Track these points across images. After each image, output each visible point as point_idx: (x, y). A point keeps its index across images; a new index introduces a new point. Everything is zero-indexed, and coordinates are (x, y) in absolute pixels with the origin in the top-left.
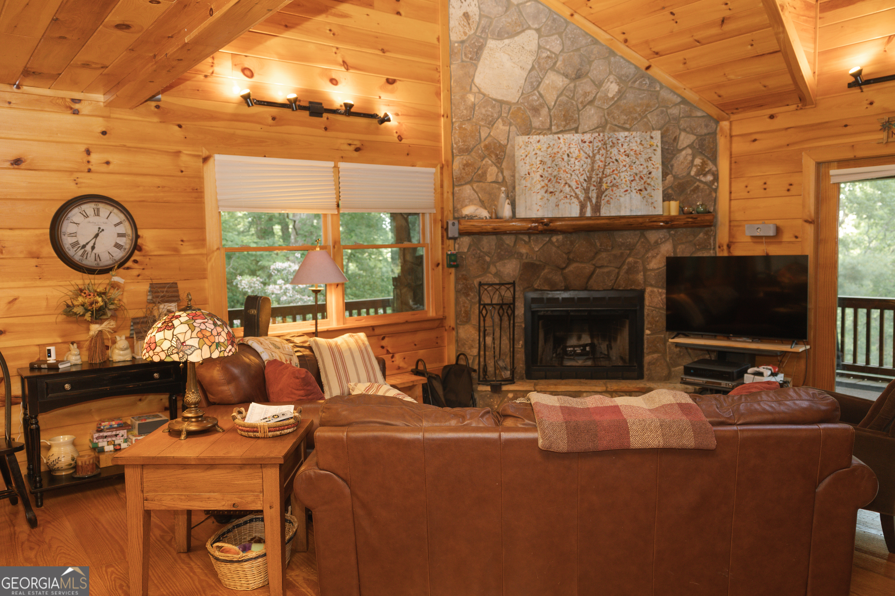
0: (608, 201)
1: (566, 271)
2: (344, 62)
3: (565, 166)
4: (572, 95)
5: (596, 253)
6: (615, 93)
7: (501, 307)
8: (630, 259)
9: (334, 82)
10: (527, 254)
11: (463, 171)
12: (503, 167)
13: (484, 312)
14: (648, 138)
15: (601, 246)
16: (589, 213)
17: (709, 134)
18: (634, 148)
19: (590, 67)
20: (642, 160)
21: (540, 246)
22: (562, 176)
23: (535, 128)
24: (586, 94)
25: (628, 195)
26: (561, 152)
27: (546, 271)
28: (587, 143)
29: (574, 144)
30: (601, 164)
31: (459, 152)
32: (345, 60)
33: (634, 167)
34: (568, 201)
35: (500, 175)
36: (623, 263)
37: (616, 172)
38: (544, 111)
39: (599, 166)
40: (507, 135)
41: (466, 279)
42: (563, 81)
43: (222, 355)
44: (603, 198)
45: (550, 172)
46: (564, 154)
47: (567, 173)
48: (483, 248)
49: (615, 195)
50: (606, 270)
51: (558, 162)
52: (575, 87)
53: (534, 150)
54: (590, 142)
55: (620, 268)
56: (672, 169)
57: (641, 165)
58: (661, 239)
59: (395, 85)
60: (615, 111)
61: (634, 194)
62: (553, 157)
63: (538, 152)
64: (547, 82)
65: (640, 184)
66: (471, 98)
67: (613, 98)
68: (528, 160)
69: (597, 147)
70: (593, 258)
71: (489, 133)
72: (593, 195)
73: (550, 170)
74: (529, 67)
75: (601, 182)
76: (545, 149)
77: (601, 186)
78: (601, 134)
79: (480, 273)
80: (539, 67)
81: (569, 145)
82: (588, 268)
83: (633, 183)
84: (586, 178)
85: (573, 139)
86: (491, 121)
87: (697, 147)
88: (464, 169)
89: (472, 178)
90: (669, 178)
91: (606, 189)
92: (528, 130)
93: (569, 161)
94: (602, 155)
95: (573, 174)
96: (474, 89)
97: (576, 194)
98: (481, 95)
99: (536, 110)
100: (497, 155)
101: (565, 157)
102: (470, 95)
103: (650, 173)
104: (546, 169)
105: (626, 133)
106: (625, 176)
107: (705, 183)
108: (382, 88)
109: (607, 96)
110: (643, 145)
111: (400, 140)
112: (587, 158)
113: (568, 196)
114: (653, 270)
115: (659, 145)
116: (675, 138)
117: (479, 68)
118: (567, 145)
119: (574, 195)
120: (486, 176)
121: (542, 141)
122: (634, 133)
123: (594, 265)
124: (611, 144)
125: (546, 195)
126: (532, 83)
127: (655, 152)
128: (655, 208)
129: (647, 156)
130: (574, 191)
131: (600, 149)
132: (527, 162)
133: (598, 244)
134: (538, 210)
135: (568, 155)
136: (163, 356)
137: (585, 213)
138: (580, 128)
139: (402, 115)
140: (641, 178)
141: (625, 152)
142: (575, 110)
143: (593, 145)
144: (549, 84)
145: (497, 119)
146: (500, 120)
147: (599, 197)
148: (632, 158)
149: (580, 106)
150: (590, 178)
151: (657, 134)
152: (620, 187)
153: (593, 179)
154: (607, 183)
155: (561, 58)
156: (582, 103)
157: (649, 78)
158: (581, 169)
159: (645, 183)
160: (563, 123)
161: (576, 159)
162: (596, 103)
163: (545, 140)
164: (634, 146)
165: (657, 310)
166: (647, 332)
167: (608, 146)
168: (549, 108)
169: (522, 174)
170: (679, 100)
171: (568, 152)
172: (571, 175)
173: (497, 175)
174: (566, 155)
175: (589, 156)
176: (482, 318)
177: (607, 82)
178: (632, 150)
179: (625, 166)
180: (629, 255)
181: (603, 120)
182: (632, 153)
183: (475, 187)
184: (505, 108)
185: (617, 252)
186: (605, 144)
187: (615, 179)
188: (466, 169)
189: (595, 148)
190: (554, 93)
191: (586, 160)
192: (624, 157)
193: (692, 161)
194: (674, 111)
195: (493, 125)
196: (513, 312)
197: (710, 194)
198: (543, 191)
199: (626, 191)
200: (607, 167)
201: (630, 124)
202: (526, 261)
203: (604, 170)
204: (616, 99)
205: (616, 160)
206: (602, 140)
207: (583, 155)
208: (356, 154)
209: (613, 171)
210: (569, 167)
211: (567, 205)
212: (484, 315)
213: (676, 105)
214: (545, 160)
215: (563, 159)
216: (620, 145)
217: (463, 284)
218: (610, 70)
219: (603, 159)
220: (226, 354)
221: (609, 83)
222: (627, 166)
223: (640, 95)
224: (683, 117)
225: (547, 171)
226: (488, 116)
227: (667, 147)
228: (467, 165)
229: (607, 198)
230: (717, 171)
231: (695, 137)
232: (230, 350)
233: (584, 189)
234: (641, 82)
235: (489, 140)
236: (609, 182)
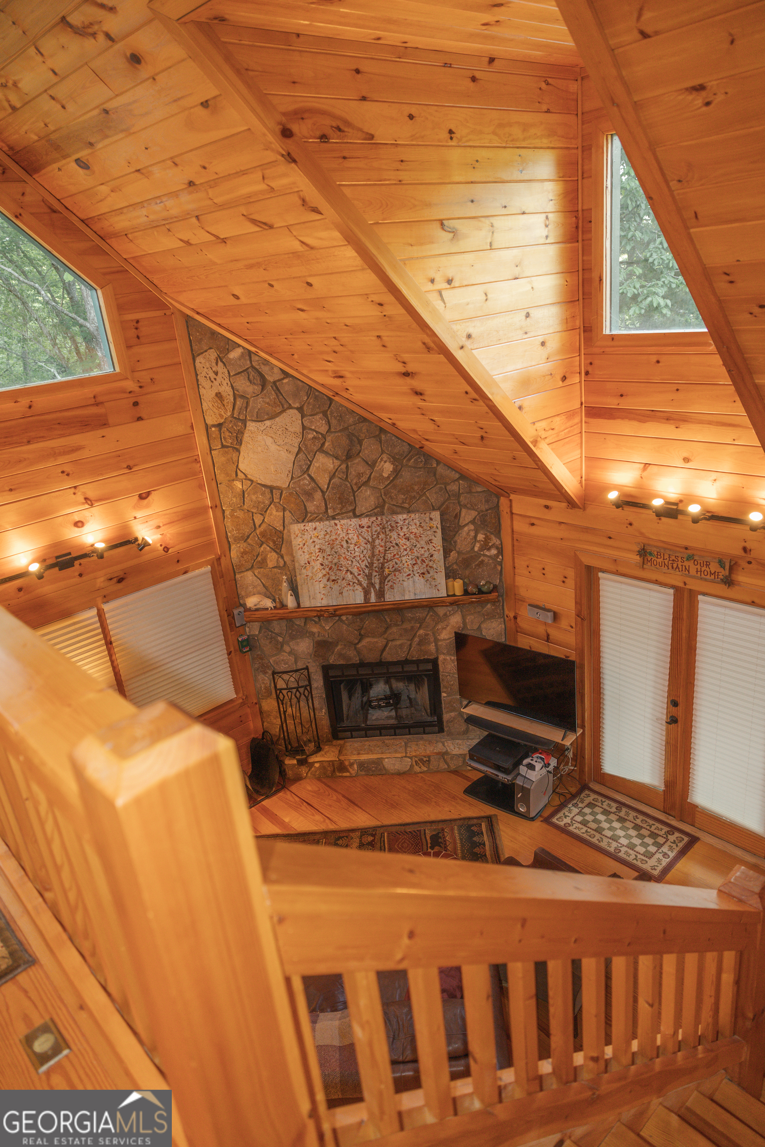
0: (391, 586)
1: (359, 646)
2: (86, 499)
3: (344, 553)
4: (345, 477)
5: (387, 629)
6: (390, 473)
7: (297, 690)
8: (421, 632)
9: (80, 524)
10: (319, 632)
11: (242, 559)
12: (282, 552)
13: (281, 696)
14: (428, 519)
15: (391, 621)
16: (373, 599)
17: (490, 509)
18: (413, 531)
19: (361, 446)
20: (423, 543)
21: (331, 624)
22: (343, 564)
23: (311, 513)
24: (359, 475)
25: (411, 579)
26: (339, 539)
27: (339, 647)
28: (365, 528)
29: (352, 529)
30: (381, 549)
31: (235, 540)
32: (87, 496)
33: (415, 551)
34: (351, 588)
35: (280, 559)
36: (415, 636)
37: (397, 556)
38: (318, 495)
39: (379, 551)
40: (282, 521)
41: (262, 659)
42: (333, 463)
44: (386, 583)
45: (330, 560)
46: (342, 541)
47: (348, 560)
48: (274, 629)
49: (398, 580)
50: (398, 643)
51: (337, 549)
52: (347, 467)
53: (311, 538)
54: (369, 527)
55: (412, 640)
56: (456, 546)
57: (422, 548)
58: (450, 612)
59: (150, 498)
60: (392, 491)
61: (417, 578)
62: (332, 544)
63: (316, 540)
64: (317, 465)
65: (422, 567)
66: (239, 485)
67: (389, 477)
68: (306, 549)
69: (375, 532)
70: (385, 632)
71: (263, 520)
72: (376, 581)
73: (329, 558)
74: (297, 450)
75: (383, 567)
76: (323, 536)
77: (384, 571)
78: (379, 518)
79: (275, 652)
80: (306, 450)
81: (347, 531)
82: (380, 642)
83: (415, 566)
84: (367, 564)
85: (351, 525)
86: (263, 508)
87: (479, 523)
88: (243, 557)
89: (253, 565)
90: (453, 554)
91: (389, 575)
92: (304, 517)
93: (349, 547)
94: (382, 540)
95: (354, 560)
96: (241, 476)
97: (358, 581)
98: (249, 482)
99: (309, 494)
100: (274, 542)
101: (345, 545)
102: (237, 482)
103: (432, 556)
104: (326, 557)
105: (405, 516)
106: (407, 560)
107: (490, 557)
108: (136, 507)
109: (382, 475)
110: (422, 527)
111: (167, 552)
112: (366, 544)
113: (351, 583)
114: (444, 640)
115: (439, 526)
116: (456, 516)
117: (242, 453)
118: (345, 531)
119: (357, 582)
120: (267, 562)
121: (318, 528)
122: (413, 516)
123: (386, 639)
124: (390, 527)
125: (328, 583)
126: (301, 466)
127: (436, 534)
128: (438, 590)
129: (427, 539)
130: (357, 578)
131: (379, 534)
132: (306, 551)
133: (388, 620)
134: (322, 599)
135: (347, 542)
137: (369, 599)
138: (357, 510)
139: (163, 525)
140: (423, 561)
141: (405, 535)
142: (349, 492)
143: (371, 530)
144: (319, 467)
145: (269, 506)
146: (272, 506)
147: (382, 583)
148: (412, 541)
149: (355, 488)
150: (371, 564)
151: (436, 515)
152: (402, 571)
153: (375, 565)
154: (389, 568)
155: (329, 439)
156: (356, 484)
157: (424, 455)
158: (362, 556)
159: (427, 565)
160: (339, 506)
161: (356, 545)
162: (371, 483)
163: (322, 527)
164: (413, 529)
165: (451, 675)
166: (444, 695)
167: (387, 530)
168: (322, 491)
169: (302, 563)
170: (457, 476)
171: (346, 538)
172: (352, 561)
173: (278, 560)
174: (345, 542)
175: (369, 542)
176: (280, 702)
177: (380, 462)
178: (411, 533)
179: (406, 550)
180: (419, 628)
181: (381, 500)
182: (412, 536)
183: (256, 574)
184: (276, 494)
186: (384, 528)
187: (396, 564)
188: (245, 556)
189: (374, 533)
190: (326, 476)
191: (365, 545)
192: (404, 540)
193: (475, 537)
194: (453, 487)
195: (266, 512)
196: (311, 692)
197: (495, 566)
198: (325, 580)
199: (409, 575)
200: (387, 552)
201: (409, 504)
202: (319, 639)
203: (385, 555)
204: (391, 478)
205: (397, 544)
206: (381, 524)
207: (362, 541)
208: (120, 586)
209: (395, 555)
210: (349, 554)
211: (351, 592)
212: (282, 699)
213: (454, 481)
214: (324, 547)
215: (342, 546)
216: (399, 528)
217: (259, 663)
218: (381, 448)
219: (383, 544)
221: (382, 463)
222: (408, 549)
223: (416, 473)
224: (462, 493)
225: (327, 559)
226: (259, 502)
227: (448, 525)
228: (244, 553)
229: (390, 584)
230: (501, 544)
231: (477, 513)
233: (366, 576)
234: (416, 460)
235: (264, 526)
236: (391, 567)
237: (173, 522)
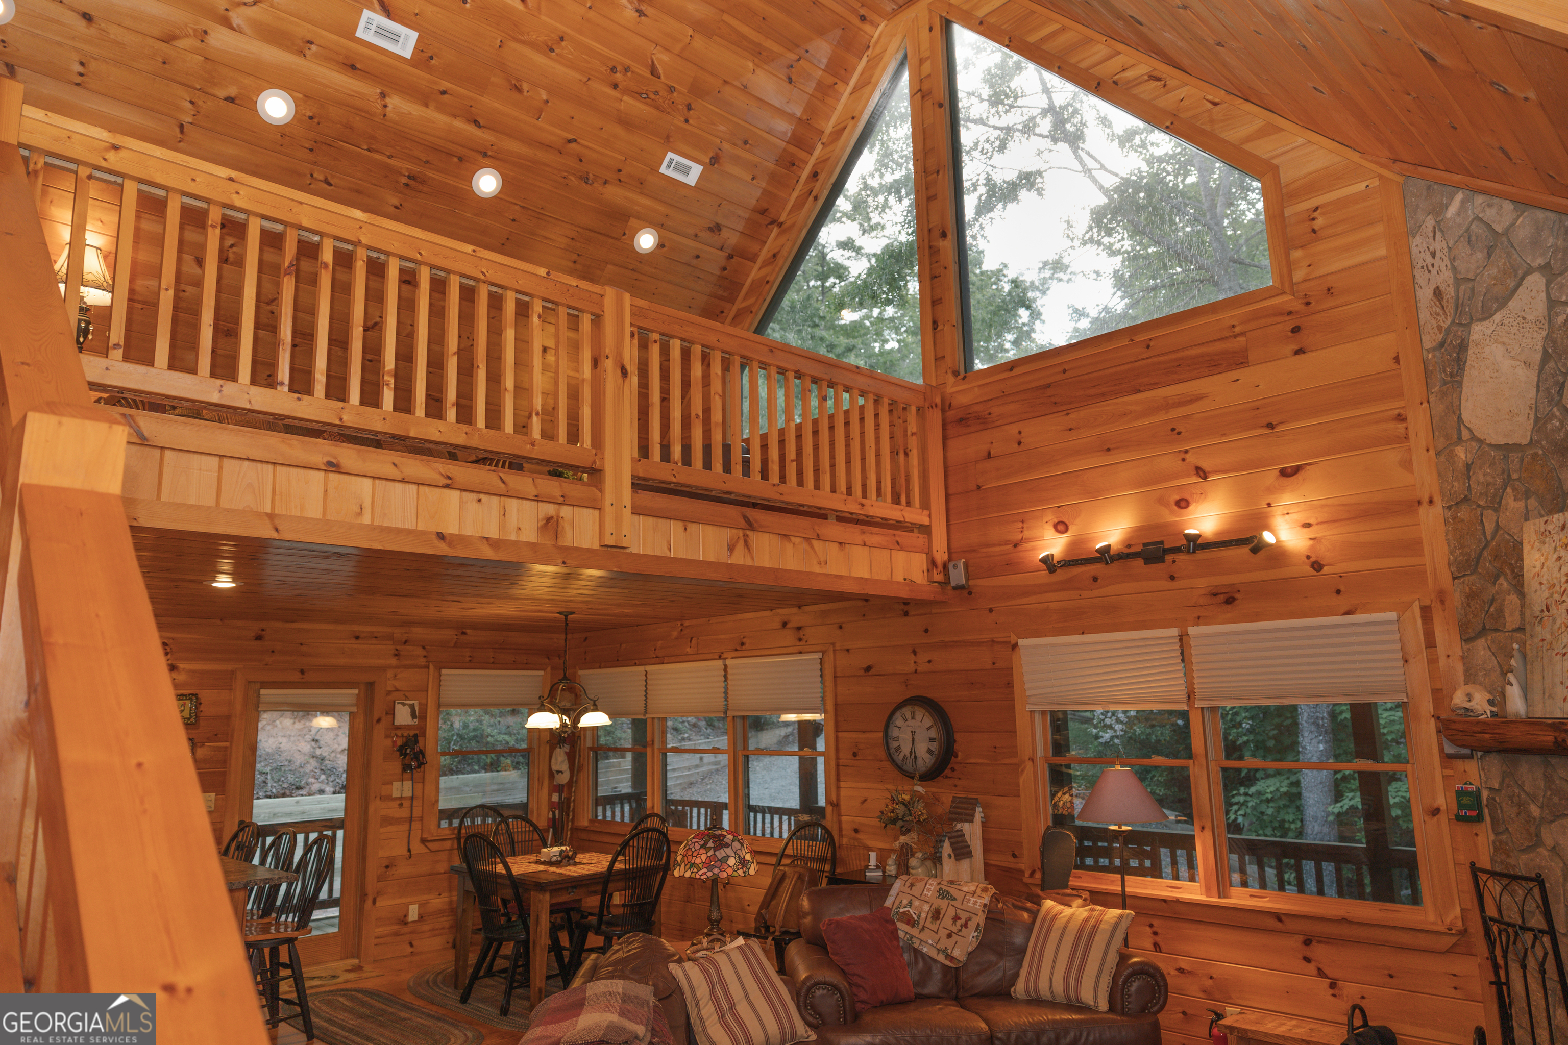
2: (1197, 468)
9: (1183, 504)
11: (1468, 609)
31: (1459, 570)
32: (1200, 465)
40: (1522, 520)
41: (1506, 852)
43: (693, 875)
48: (1524, 784)
59: (1301, 476)
66: (1462, 454)
68: (1545, 576)
71: (1497, 523)
74: (1539, 357)
79: (1527, 843)
80: (1555, 350)
86: (1496, 496)
88: (1468, 605)
89: (1484, 624)
92: (1557, 502)
96: (1465, 435)
98: (1476, 444)
99: (1563, 452)
100: (1512, 569)
102: (1459, 448)
108: (1275, 489)
111: (1319, 569)
117: (1465, 390)
120: (1504, 617)
126: (1548, 391)
132: (1544, 581)
134: (1565, 699)
139: (1318, 524)
146: (1509, 489)
183: (1489, 643)
184: (1514, 461)
195: (1500, 503)
208: (1226, 608)
217: (1502, 863)
220: (698, 877)
226: (1489, 484)
228: (1470, 596)
232: (705, 873)
235: (1498, 537)
237: (1337, 521)
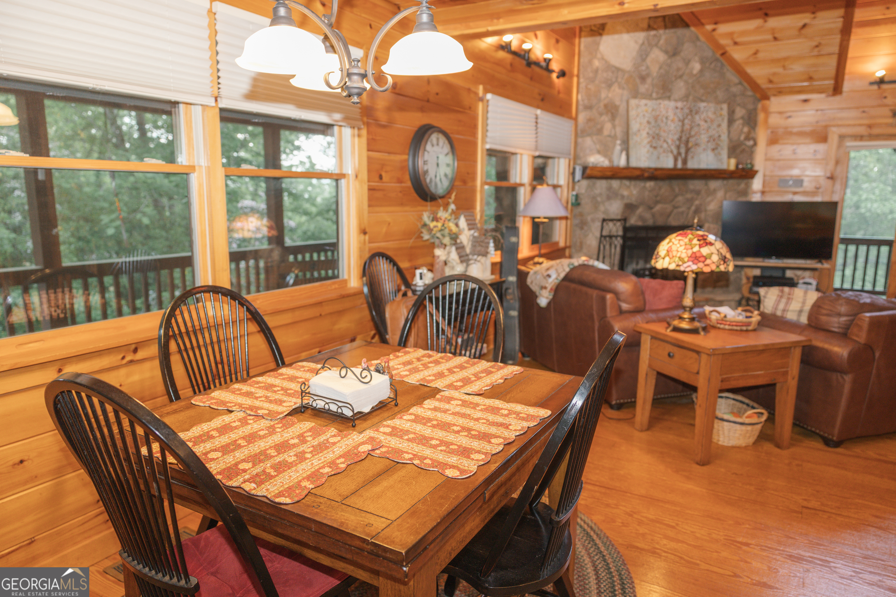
0: (692, 156)
1: (654, 210)
3: (664, 127)
4: (668, 69)
5: (675, 197)
6: (698, 71)
7: (615, 239)
8: (697, 202)
10: (628, 196)
11: (586, 125)
12: (616, 123)
13: (604, 243)
14: (720, 109)
16: (680, 165)
17: (753, 110)
19: (683, 47)
20: (715, 126)
22: (662, 135)
23: (642, 94)
24: (678, 69)
25: (705, 153)
26: (661, 115)
27: (640, 210)
28: (679, 109)
29: (670, 109)
30: (688, 126)
31: (585, 109)
33: (709, 131)
34: (666, 155)
35: (613, 130)
36: (692, 205)
37: (698, 134)
38: (649, 81)
39: (687, 128)
40: (621, 97)
42: (663, 57)
44: (689, 153)
46: (663, 117)
47: (665, 132)
48: (596, 190)
49: (697, 152)
50: (681, 210)
51: (659, 123)
52: (671, 62)
53: (642, 112)
54: (681, 109)
55: (689, 208)
57: (714, 129)
60: (696, 86)
61: (709, 152)
62: (656, 118)
63: (645, 113)
64: (652, 56)
65: (713, 144)
66: (596, 63)
67: (696, 75)
69: (686, 113)
70: (672, 201)
72: (683, 151)
73: (654, 129)
74: (641, 42)
75: (688, 141)
76: (650, 111)
77: (688, 144)
78: (688, 103)
80: (648, 43)
81: (667, 109)
82: (668, 208)
83: (709, 143)
84: (678, 138)
85: (669, 105)
86: (610, 84)
87: (746, 119)
88: (587, 123)
91: (691, 147)
92: (636, 94)
93: (667, 122)
94: (689, 120)
95: (669, 133)
96: (599, 56)
98: (604, 62)
99: (643, 79)
100: (612, 114)
101: (664, 120)
102: (596, 60)
103: (720, 136)
104: (651, 128)
105: (704, 104)
106: (704, 138)
107: (748, 146)
108: (554, 46)
109: (692, 73)
110: (715, 114)
112: (679, 121)
113: (666, 151)
114: (711, 211)
115: (726, 114)
116: (734, 110)
117: (604, 38)
119: (670, 150)
120: (603, 130)
121: (648, 105)
122: (709, 105)
123: (673, 206)
124: (695, 111)
125: (651, 149)
126: (642, 56)
127: (723, 120)
128: (722, 163)
129: (718, 123)
130: (670, 147)
131: (687, 115)
133: (677, 190)
134: (645, 162)
136: (714, 267)
137: (677, 165)
138: (673, 96)
140: (714, 140)
141: (704, 118)
142: (669, 81)
143: (683, 111)
144: (653, 58)
145: (614, 83)
147: (687, 153)
148: (708, 123)
149: (673, 79)
150: (681, 137)
151: (725, 106)
152: (700, 146)
153: (683, 139)
155: (663, 37)
156: (675, 76)
157: (721, 62)
158: (675, 130)
159: (716, 143)
160: (661, 91)
161: (672, 121)
162: (685, 77)
163: (650, 104)
164: (710, 114)
167: (693, 113)
168: (652, 78)
169: (634, 131)
170: (737, 81)
171: (666, 115)
173: (611, 130)
174: (665, 118)
175: (681, 120)
176: (602, 248)
178: (709, 117)
180: (696, 199)
181: (688, 92)
182: (709, 120)
184: (621, 75)
185: (689, 196)
186: (691, 111)
187: (697, 139)
188: (589, 123)
189: (684, 114)
190: (657, 66)
191: (678, 123)
192: (703, 122)
193: (742, 129)
194: (734, 90)
197: (750, 154)
198: (648, 146)
199: (705, 149)
200: (692, 130)
201: (706, 97)
202: (627, 202)
203: (690, 132)
204: (698, 76)
205: (698, 125)
206: (689, 108)
207: (676, 119)
209: (696, 133)
210: (667, 128)
211: (665, 158)
213: (735, 85)
214: (650, 120)
216: (701, 113)
217: (580, 219)
218: (696, 52)
219: (690, 123)
221: (694, 62)
222: (705, 129)
223: (713, 74)
225: (652, 130)
226: (608, 79)
228: (589, 120)
229: (692, 154)
230: (757, 138)
231: (746, 111)
233: (677, 146)
236: (693, 141)
